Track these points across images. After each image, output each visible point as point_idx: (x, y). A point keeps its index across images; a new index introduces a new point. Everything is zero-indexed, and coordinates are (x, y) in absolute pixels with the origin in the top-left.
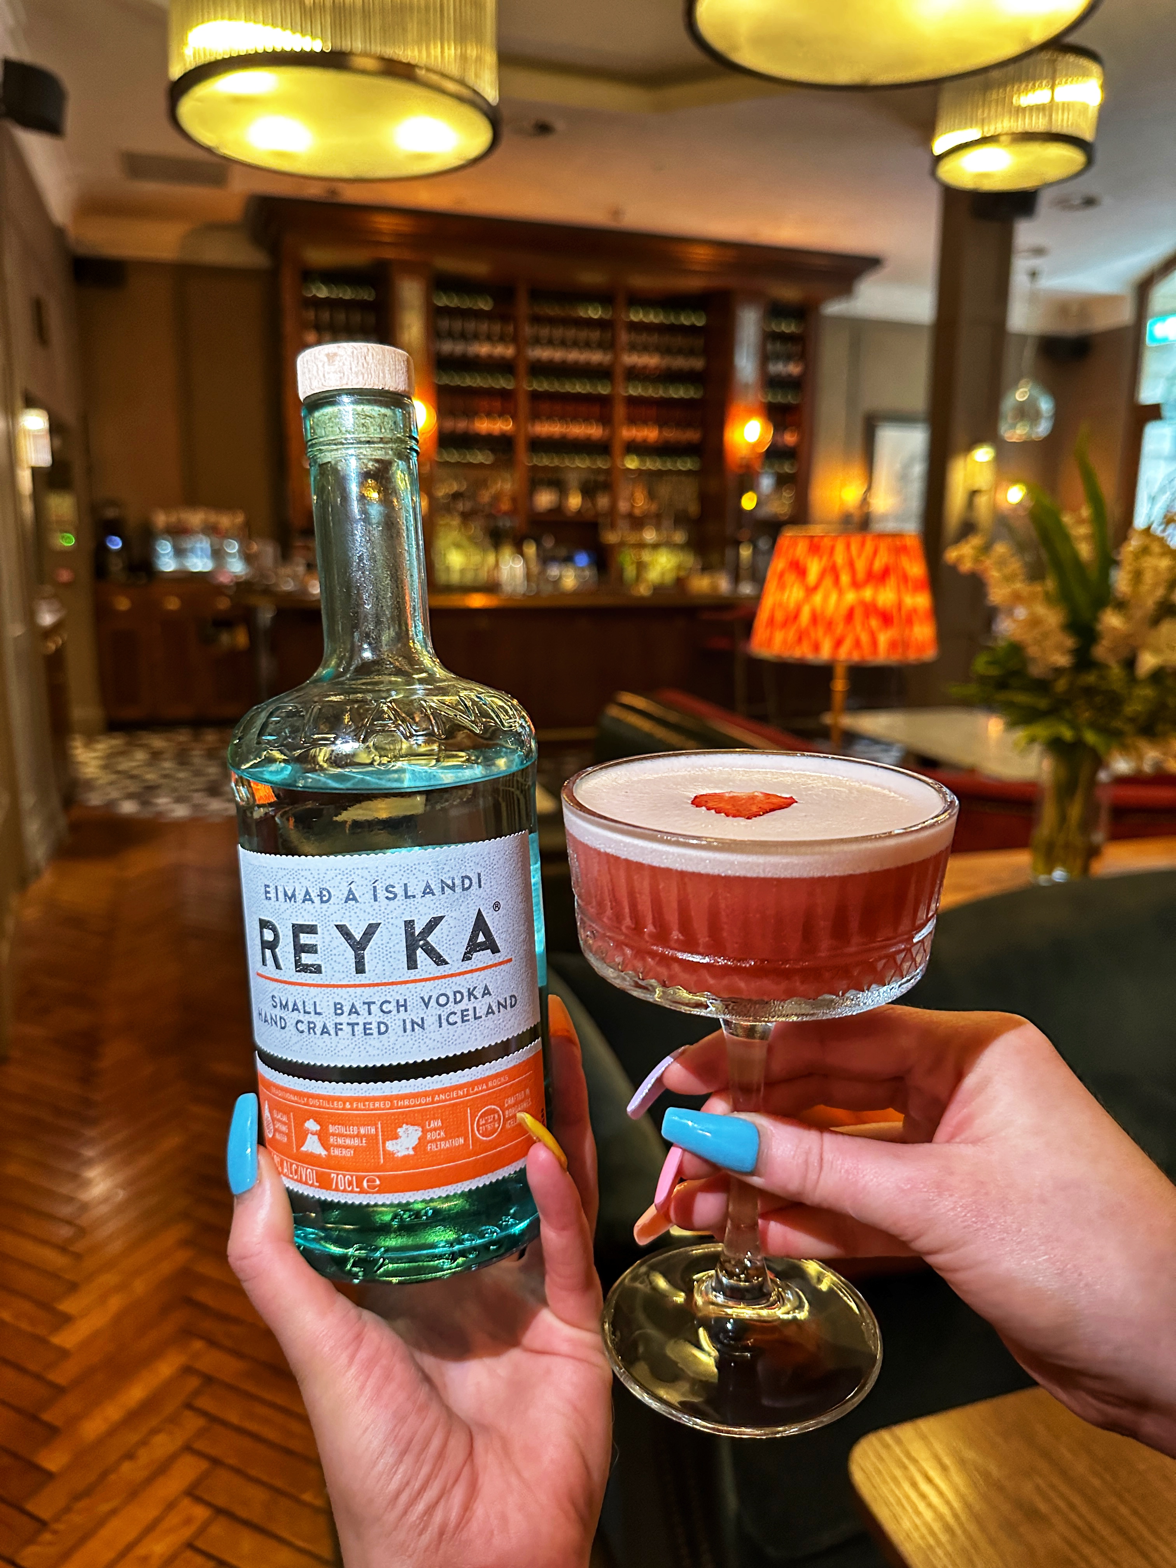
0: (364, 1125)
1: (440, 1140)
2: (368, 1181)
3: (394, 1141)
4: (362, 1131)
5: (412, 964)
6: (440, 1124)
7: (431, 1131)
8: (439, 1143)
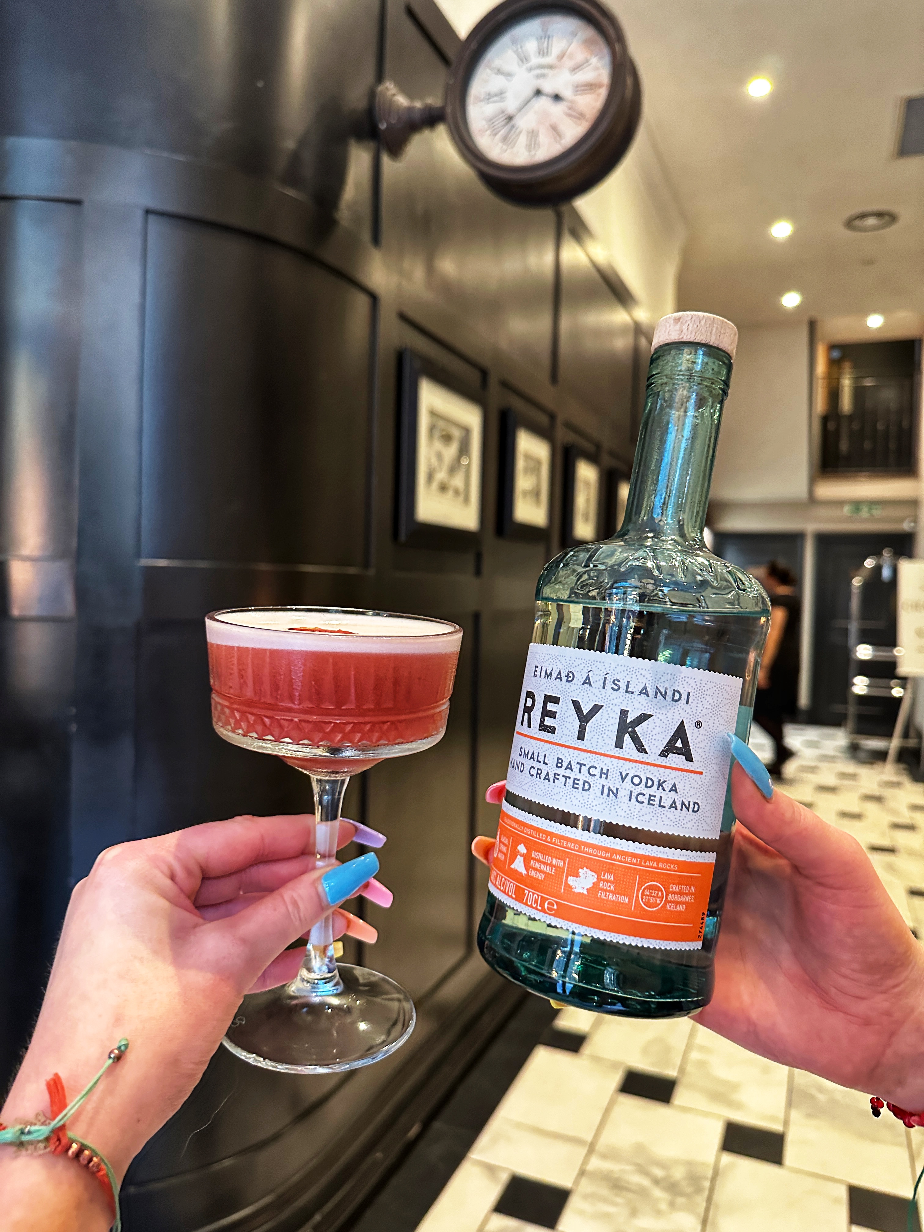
0: (556, 858)
1: (610, 892)
2: (548, 904)
3: (575, 878)
4: (554, 861)
5: (619, 744)
6: (612, 878)
7: (604, 881)
8: (608, 894)
